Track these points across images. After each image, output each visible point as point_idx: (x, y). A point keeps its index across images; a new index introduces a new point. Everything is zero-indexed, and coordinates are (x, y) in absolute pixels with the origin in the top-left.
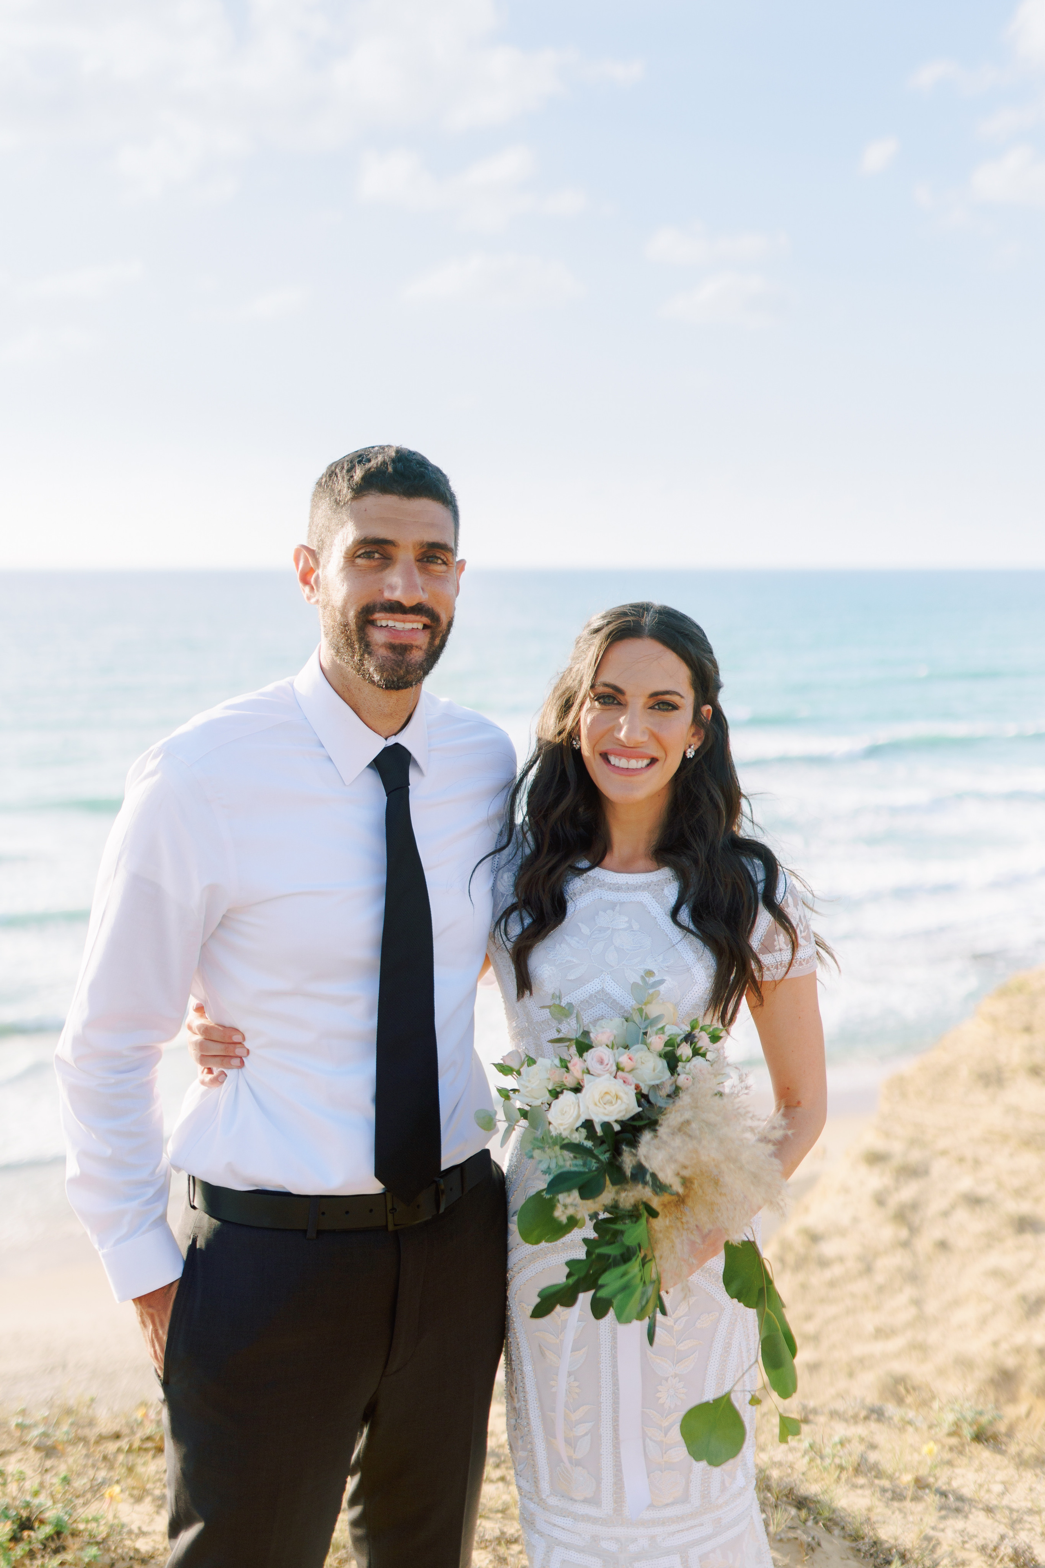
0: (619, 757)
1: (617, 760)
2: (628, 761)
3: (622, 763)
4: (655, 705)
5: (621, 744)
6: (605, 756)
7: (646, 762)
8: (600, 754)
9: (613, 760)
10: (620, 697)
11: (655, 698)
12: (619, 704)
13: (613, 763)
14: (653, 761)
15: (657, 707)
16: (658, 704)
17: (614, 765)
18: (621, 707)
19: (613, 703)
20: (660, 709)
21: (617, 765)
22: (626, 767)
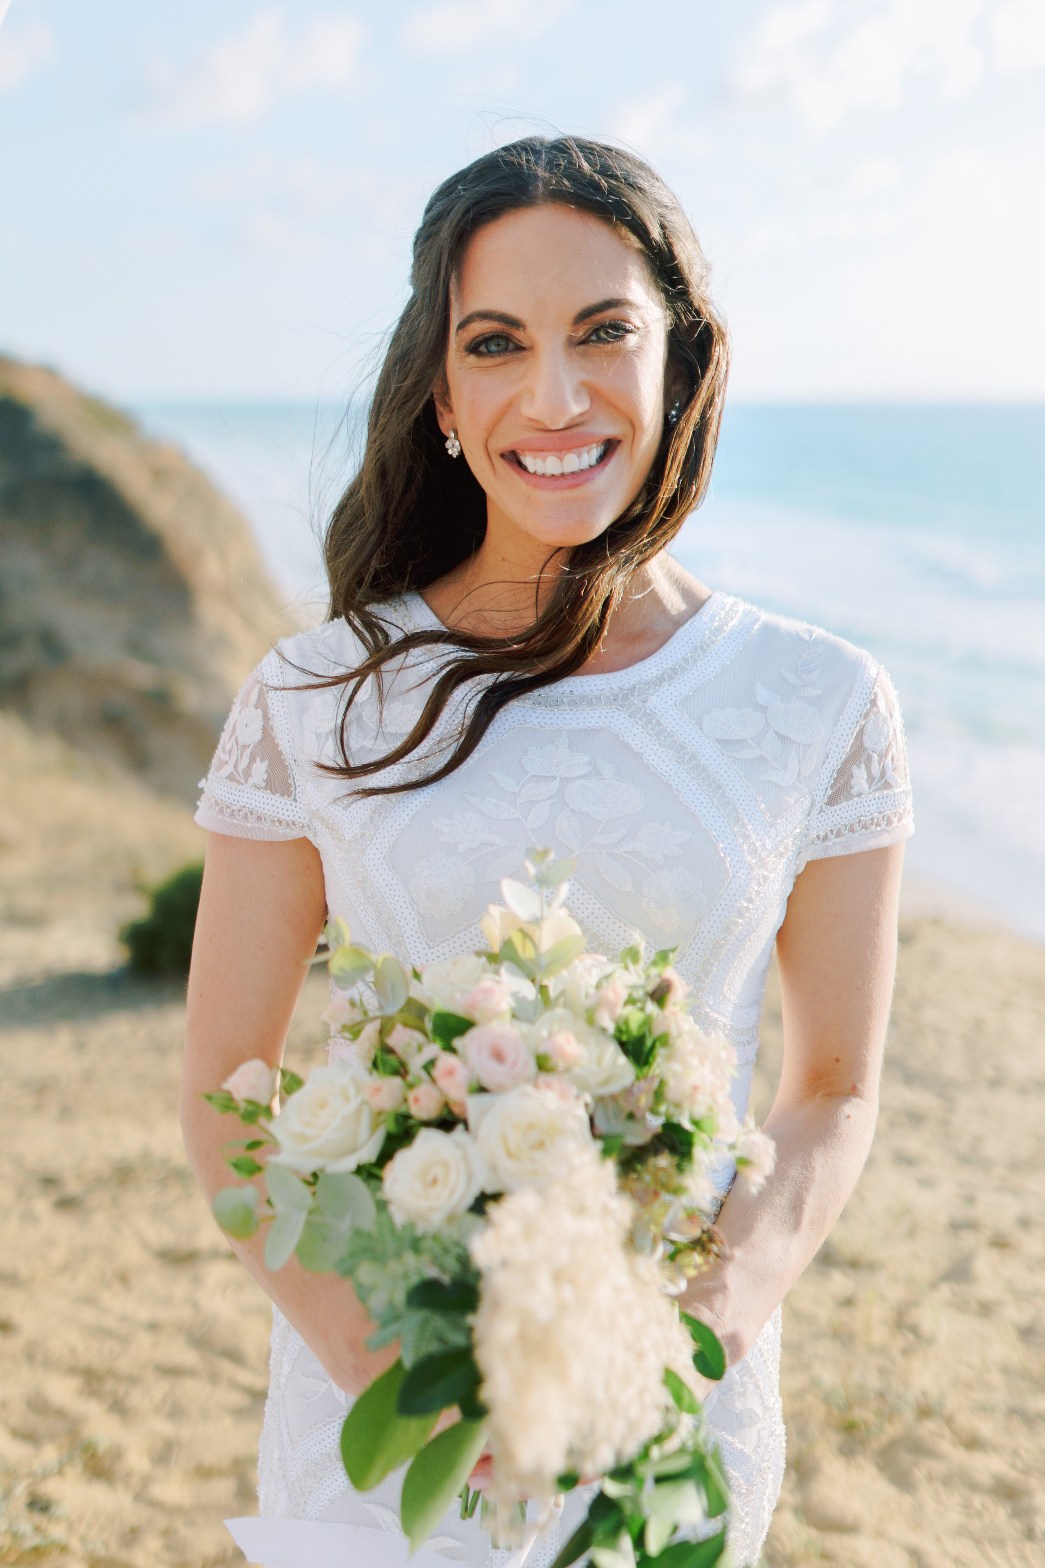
0: (542, 454)
1: (539, 461)
2: (561, 460)
3: (550, 465)
4: (591, 335)
5: (540, 427)
6: (513, 458)
7: (595, 452)
8: (502, 456)
9: (529, 461)
10: (518, 334)
11: (587, 320)
12: (520, 348)
13: (531, 469)
14: (610, 447)
15: (594, 338)
16: (596, 331)
17: (535, 473)
18: (524, 353)
19: (506, 349)
20: (600, 340)
21: (540, 471)
22: (557, 471)
